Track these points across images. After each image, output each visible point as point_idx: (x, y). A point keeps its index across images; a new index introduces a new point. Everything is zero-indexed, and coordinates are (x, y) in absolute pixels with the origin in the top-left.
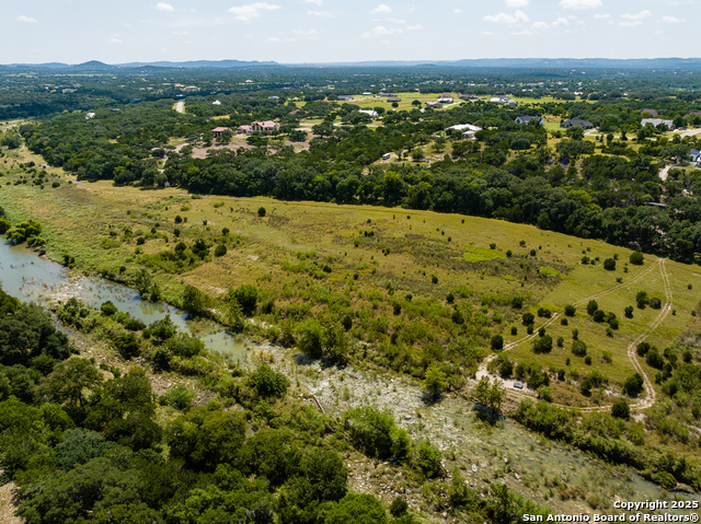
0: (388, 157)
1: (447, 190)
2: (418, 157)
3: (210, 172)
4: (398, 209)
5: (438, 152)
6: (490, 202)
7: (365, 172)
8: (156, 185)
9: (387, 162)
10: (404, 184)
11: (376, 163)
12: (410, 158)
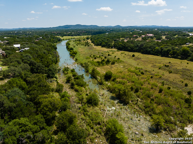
3: (124, 44)
8: (111, 48)
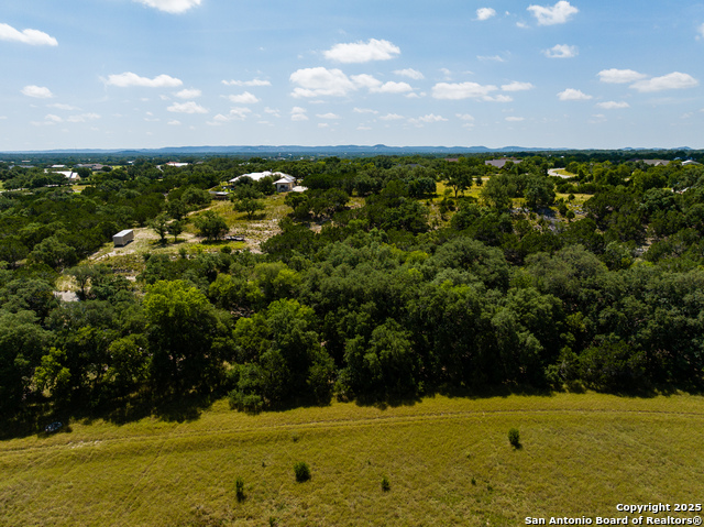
0: (129, 240)
1: (379, 317)
2: (213, 232)
4: (220, 419)
5: (250, 218)
6: (528, 338)
7: (66, 291)
9: (130, 250)
10: (221, 315)
11: (97, 259)
12: (190, 238)
